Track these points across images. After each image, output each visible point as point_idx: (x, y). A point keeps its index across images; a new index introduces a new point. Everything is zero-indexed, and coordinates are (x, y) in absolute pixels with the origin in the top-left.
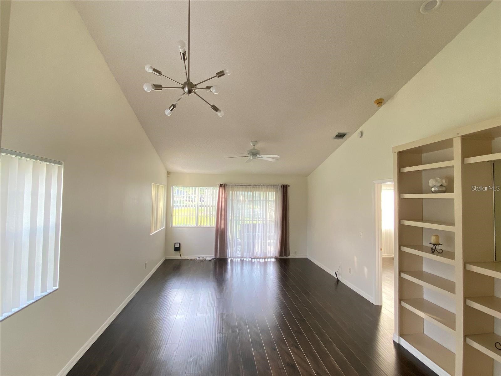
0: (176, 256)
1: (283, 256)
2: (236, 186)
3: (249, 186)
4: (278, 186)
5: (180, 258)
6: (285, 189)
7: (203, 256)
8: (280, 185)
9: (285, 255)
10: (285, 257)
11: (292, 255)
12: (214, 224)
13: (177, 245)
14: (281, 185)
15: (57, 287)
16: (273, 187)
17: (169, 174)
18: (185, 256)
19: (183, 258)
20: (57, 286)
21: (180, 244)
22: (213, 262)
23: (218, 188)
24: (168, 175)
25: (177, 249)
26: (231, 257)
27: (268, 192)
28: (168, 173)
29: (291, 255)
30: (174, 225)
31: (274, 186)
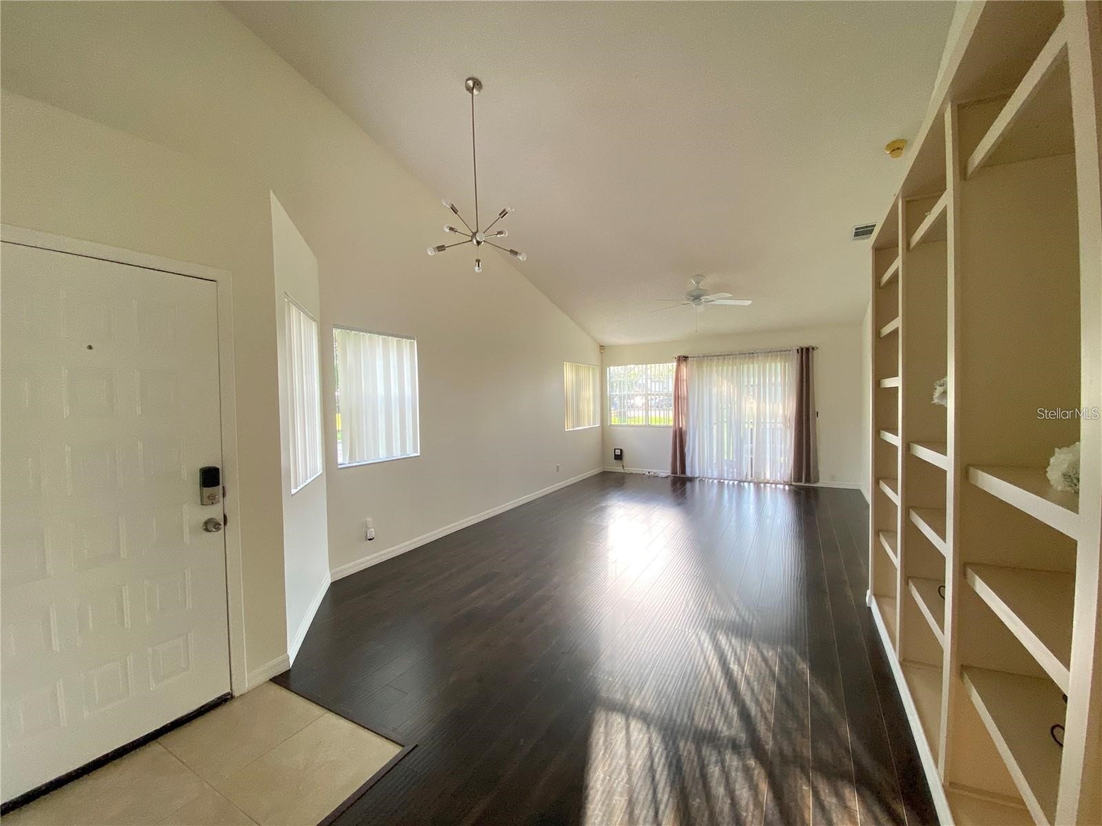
0: (616, 468)
1: (803, 481)
2: (705, 358)
3: (730, 355)
4: (790, 351)
5: (623, 471)
6: (805, 356)
7: (654, 471)
8: (794, 348)
9: (808, 480)
10: (807, 485)
11: (824, 482)
12: (671, 424)
13: (618, 452)
14: (797, 348)
15: (419, 454)
16: (778, 353)
17: (602, 349)
18: (628, 470)
19: (627, 472)
20: (417, 453)
21: (621, 450)
22: (669, 480)
23: (675, 364)
24: (602, 351)
25: (619, 457)
26: (701, 476)
27: (768, 364)
28: (602, 347)
29: (820, 481)
30: (613, 423)
31: (780, 351)
